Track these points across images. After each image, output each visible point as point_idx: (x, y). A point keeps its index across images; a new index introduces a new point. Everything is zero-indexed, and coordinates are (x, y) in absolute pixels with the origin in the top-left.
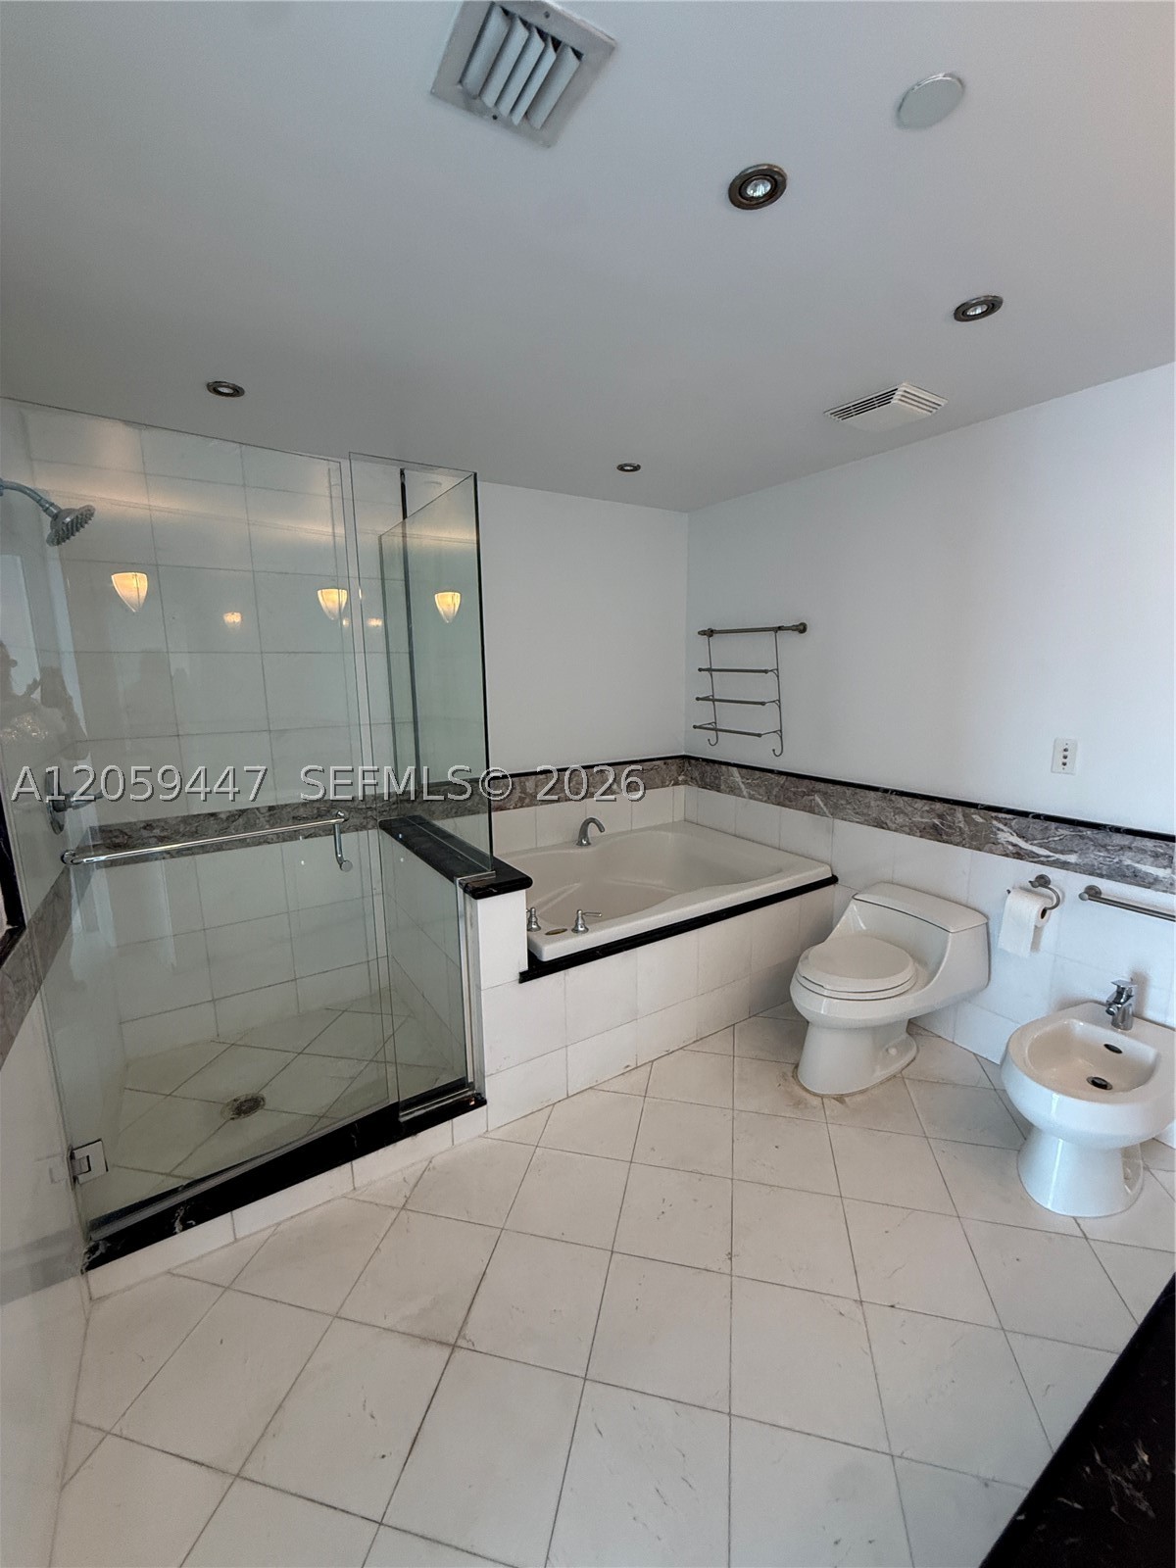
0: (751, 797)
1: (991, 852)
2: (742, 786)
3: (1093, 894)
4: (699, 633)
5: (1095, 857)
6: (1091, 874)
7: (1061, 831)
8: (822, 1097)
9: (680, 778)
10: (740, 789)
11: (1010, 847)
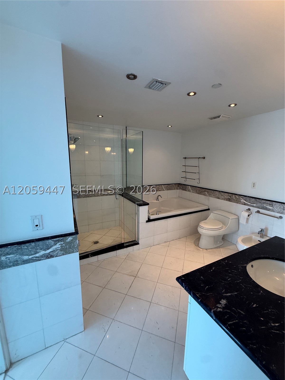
0: (193, 192)
1: (240, 204)
2: (191, 190)
3: (258, 212)
4: (183, 158)
5: (259, 205)
6: (258, 208)
7: (253, 200)
8: (203, 249)
9: (178, 188)
10: (190, 190)
11: (243, 203)
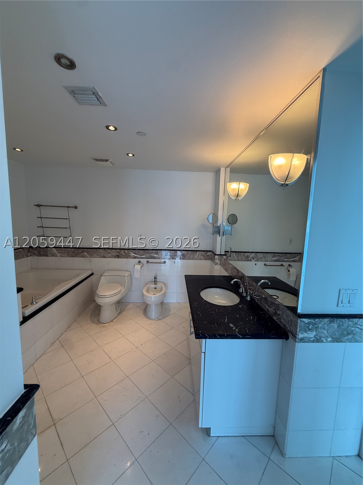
1: (130, 258)
3: (148, 262)
4: (34, 205)
5: (147, 255)
6: (147, 259)
7: (142, 251)
9: (29, 254)
11: (133, 256)
